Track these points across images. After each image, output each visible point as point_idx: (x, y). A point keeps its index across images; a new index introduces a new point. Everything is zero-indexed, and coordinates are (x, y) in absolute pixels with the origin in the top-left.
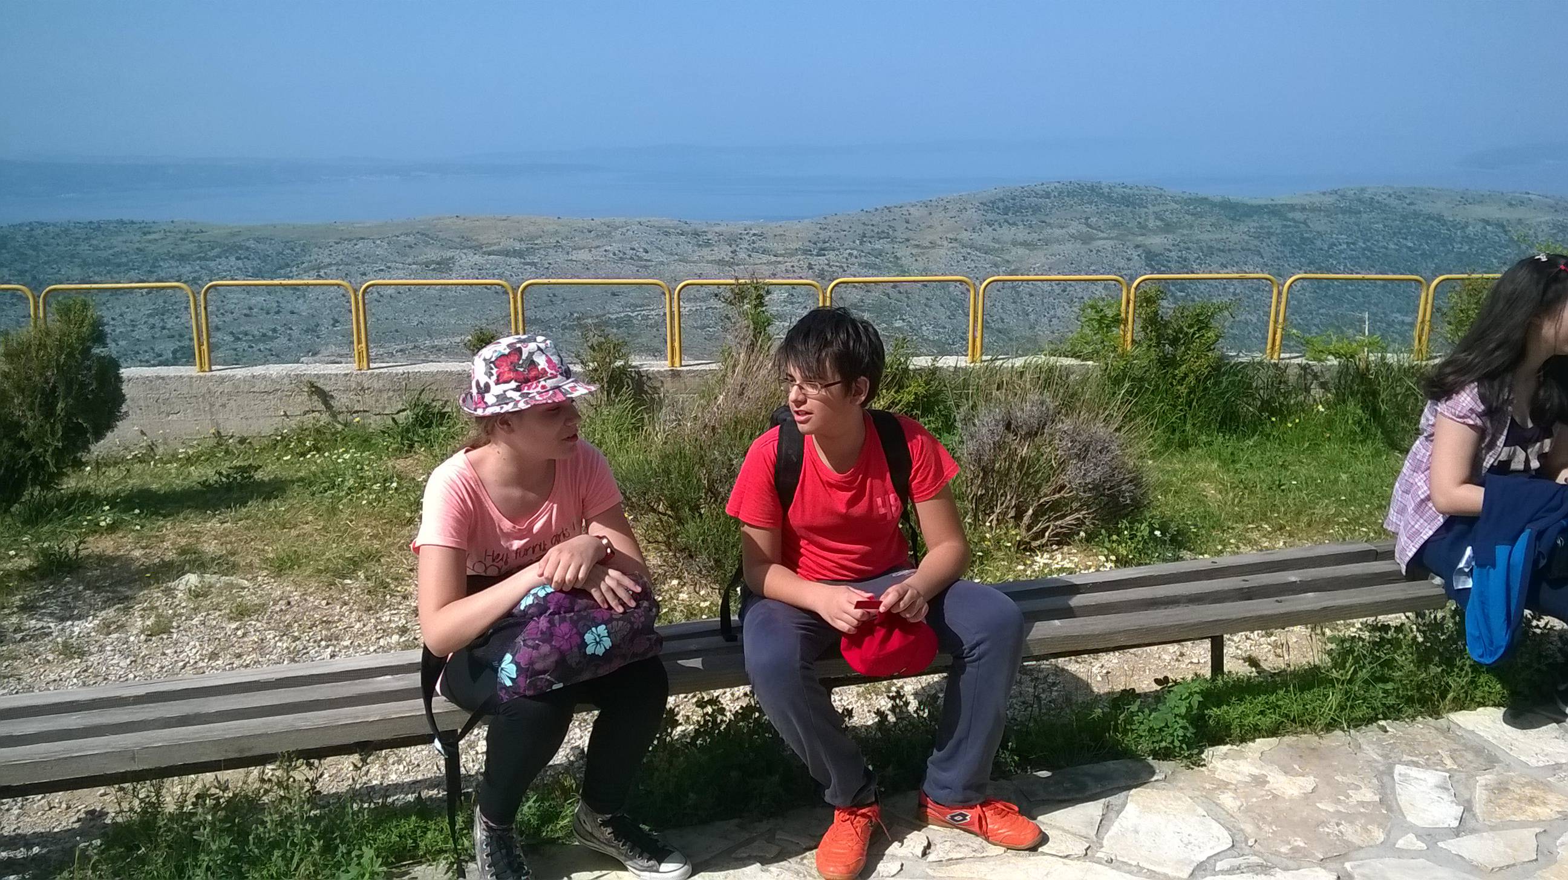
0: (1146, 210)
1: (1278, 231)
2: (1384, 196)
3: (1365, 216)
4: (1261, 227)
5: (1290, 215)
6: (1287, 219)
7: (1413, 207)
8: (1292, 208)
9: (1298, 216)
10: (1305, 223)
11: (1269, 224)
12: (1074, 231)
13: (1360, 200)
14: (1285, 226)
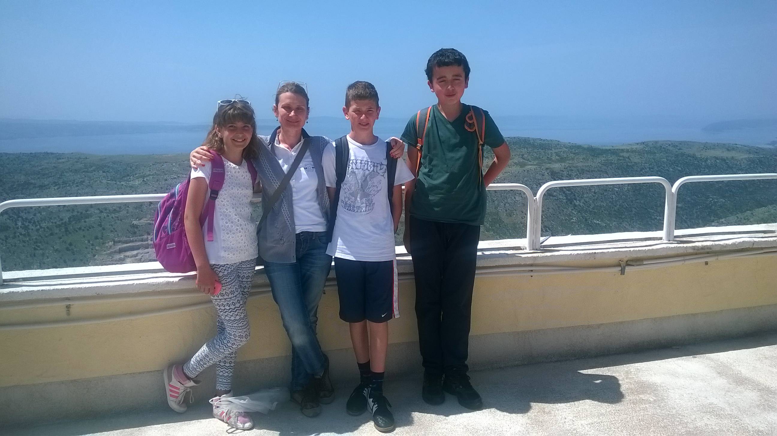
0: (551, 151)
1: (616, 162)
2: (667, 145)
3: (657, 155)
4: (607, 160)
5: (622, 154)
6: (621, 157)
7: (681, 151)
8: (623, 151)
9: (625, 155)
10: (628, 158)
11: (611, 158)
12: (516, 161)
13: (655, 147)
14: (619, 159)
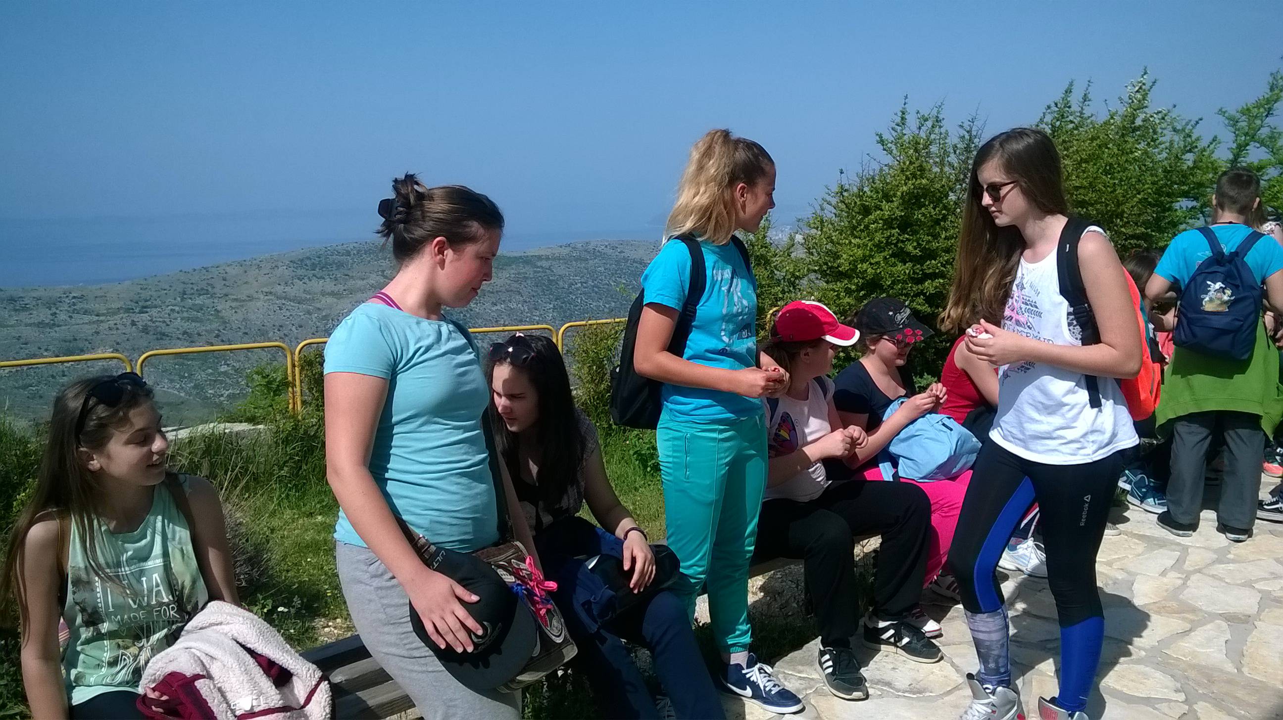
1: (531, 276)
2: (603, 247)
3: (591, 262)
4: (519, 274)
5: (539, 264)
6: (538, 267)
7: (623, 254)
8: (540, 258)
9: (545, 264)
10: (549, 269)
11: (524, 270)
13: (586, 251)
14: (535, 272)
